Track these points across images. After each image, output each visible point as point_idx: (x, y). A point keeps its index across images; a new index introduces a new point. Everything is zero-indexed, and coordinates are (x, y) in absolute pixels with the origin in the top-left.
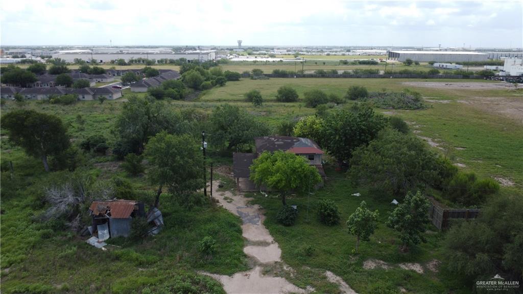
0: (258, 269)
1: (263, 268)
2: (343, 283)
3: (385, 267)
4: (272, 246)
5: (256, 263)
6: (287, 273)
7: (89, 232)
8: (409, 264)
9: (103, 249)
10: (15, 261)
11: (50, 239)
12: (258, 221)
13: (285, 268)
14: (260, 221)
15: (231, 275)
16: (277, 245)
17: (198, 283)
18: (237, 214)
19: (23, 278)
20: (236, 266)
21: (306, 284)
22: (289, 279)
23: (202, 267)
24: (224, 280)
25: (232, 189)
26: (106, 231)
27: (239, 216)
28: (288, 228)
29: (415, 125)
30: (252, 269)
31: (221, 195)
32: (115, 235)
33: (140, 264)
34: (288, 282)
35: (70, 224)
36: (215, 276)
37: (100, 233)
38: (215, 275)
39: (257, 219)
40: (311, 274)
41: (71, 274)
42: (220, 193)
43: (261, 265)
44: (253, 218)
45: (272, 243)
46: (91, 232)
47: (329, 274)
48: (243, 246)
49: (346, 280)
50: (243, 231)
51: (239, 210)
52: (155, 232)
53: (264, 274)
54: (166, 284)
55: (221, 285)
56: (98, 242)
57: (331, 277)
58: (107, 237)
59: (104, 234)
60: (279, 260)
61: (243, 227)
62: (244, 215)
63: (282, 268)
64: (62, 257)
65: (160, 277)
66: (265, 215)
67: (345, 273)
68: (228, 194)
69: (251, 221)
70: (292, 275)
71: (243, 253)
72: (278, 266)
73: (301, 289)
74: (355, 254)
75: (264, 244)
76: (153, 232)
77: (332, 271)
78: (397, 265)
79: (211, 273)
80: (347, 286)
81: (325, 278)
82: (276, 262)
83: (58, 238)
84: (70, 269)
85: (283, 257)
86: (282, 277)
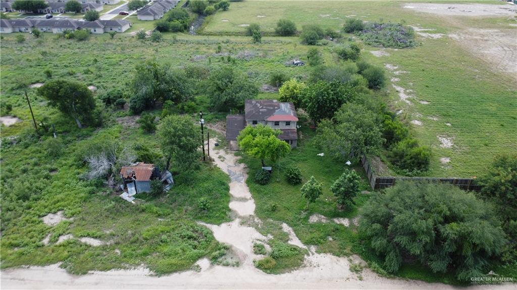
0: (237, 220)
1: (241, 220)
2: (293, 233)
3: (324, 221)
4: (250, 201)
5: (237, 216)
6: (256, 224)
7: (121, 189)
8: (341, 219)
9: (133, 202)
10: (76, 212)
11: (95, 195)
12: (242, 179)
13: (256, 220)
14: (244, 180)
15: (219, 224)
16: (253, 201)
17: (197, 231)
18: (227, 173)
19: (84, 226)
20: (223, 218)
21: (268, 233)
22: (257, 229)
23: (200, 218)
24: (214, 228)
25: (226, 147)
26: (133, 188)
27: (228, 174)
28: (263, 186)
29: (396, 70)
30: (233, 220)
31: (217, 154)
32: (140, 191)
33: (159, 215)
34: (256, 231)
35: (107, 183)
36: (208, 226)
37: (129, 189)
38: (209, 224)
39: (242, 177)
40: (272, 226)
41: (114, 223)
42: (216, 151)
43: (240, 217)
44: (239, 177)
45: (250, 199)
46: (123, 189)
47: (285, 225)
48: (229, 202)
49: (295, 231)
50: (231, 188)
51: (229, 169)
52: (168, 188)
53: (241, 225)
54: (176, 232)
55: (212, 233)
56: (129, 197)
57: (286, 228)
58: (135, 193)
59: (132, 190)
60: (253, 214)
61: (231, 185)
62: (232, 173)
63: (254, 220)
64: (106, 209)
65: (172, 227)
66: (248, 173)
67: (295, 225)
68: (222, 152)
69: (237, 180)
70: (259, 226)
71: (229, 207)
72: (251, 219)
73: (263, 237)
74: (306, 210)
75: (244, 200)
76: (167, 188)
77: (287, 223)
78: (332, 219)
79: (207, 223)
80: (295, 235)
81: (281, 228)
82: (250, 216)
83: (100, 193)
84: (113, 219)
85: (256, 212)
86: (253, 227)
